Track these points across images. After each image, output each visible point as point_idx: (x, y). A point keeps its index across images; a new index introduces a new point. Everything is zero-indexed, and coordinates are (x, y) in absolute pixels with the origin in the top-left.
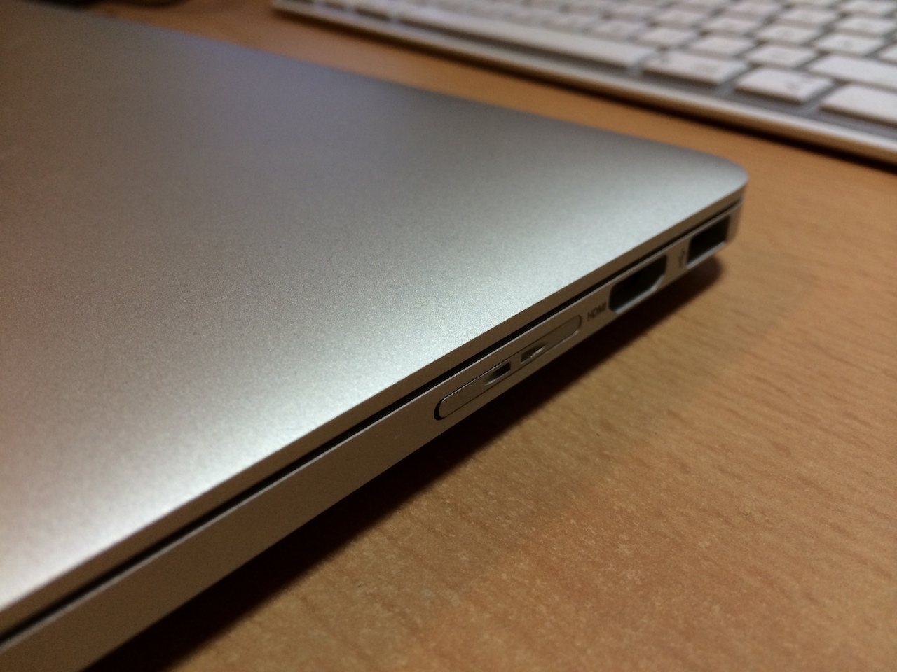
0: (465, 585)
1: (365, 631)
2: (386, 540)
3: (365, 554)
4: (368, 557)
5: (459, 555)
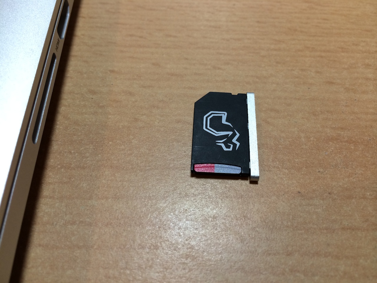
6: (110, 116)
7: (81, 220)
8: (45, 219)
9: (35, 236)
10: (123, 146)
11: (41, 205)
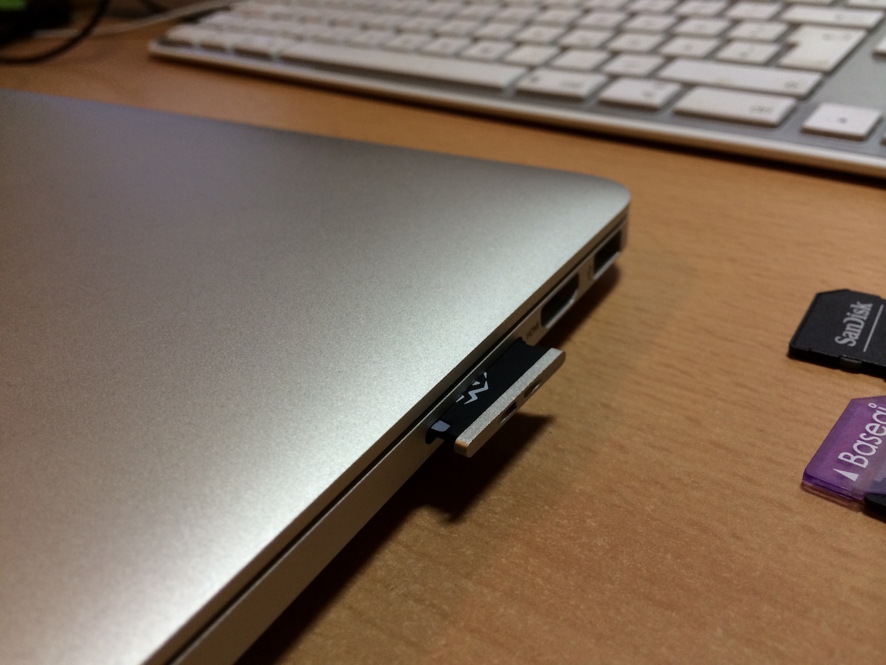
0: (475, 573)
1: (406, 623)
2: (403, 549)
3: (390, 563)
4: (392, 565)
5: (464, 550)
6: (567, 469)
7: (436, 602)
8: (381, 574)
9: (351, 590)
10: (566, 521)
11: (387, 551)
